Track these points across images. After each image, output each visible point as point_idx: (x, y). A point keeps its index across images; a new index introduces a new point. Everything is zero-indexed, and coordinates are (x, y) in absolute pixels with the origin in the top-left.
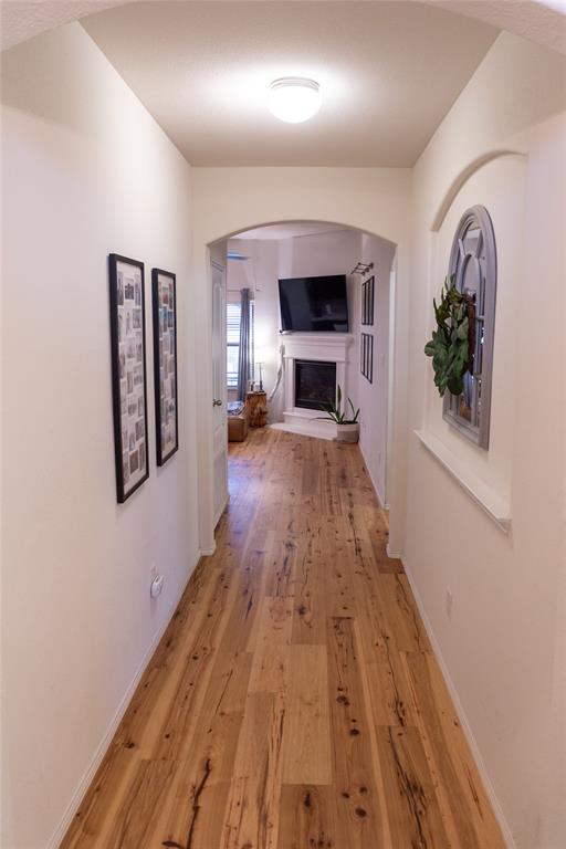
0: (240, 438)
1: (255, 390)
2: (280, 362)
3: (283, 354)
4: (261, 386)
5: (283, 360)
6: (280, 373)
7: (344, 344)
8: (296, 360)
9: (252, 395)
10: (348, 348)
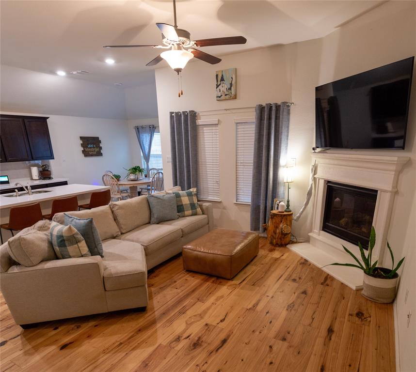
0: (228, 276)
1: (280, 210)
2: (311, 182)
3: (315, 173)
4: (288, 206)
5: (315, 179)
6: (309, 194)
7: (394, 168)
8: (329, 182)
9: (275, 215)
10: (399, 173)
